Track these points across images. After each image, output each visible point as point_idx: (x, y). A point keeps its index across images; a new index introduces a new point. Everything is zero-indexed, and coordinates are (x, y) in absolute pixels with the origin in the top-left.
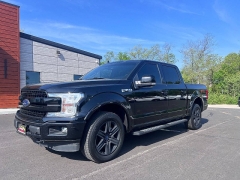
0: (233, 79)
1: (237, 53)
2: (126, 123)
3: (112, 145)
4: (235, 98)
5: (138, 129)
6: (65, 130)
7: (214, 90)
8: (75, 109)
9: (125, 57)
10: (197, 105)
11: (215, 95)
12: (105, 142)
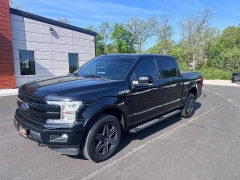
0: (229, 53)
1: (236, 26)
2: (123, 122)
3: (109, 145)
4: (229, 73)
5: (134, 126)
6: (65, 136)
7: (209, 65)
8: (74, 116)
9: (121, 28)
10: (192, 95)
11: (210, 70)
12: (103, 143)
